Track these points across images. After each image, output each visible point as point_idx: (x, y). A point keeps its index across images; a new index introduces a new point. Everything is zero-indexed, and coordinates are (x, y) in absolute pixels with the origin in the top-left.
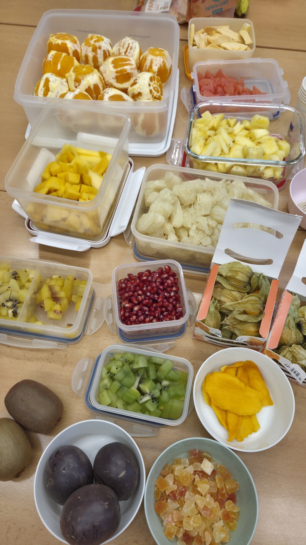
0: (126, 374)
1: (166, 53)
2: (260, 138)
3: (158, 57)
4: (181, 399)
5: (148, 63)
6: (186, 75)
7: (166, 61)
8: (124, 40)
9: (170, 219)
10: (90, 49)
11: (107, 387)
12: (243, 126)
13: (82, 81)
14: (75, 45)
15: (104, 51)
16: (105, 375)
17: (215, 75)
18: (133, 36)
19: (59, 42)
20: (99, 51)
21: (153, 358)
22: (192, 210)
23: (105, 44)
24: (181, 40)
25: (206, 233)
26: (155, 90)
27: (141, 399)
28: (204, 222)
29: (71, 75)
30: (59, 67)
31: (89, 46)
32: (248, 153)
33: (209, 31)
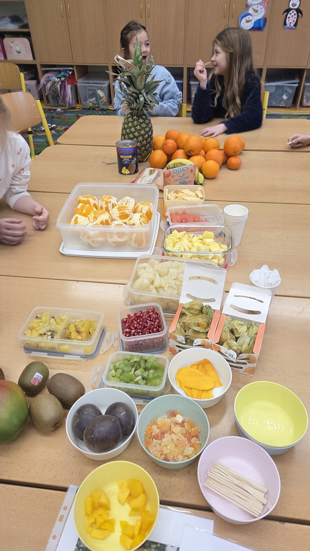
0: (126, 365)
1: (151, 204)
2: (209, 243)
3: (146, 206)
4: (161, 379)
5: (139, 209)
6: (164, 215)
7: (151, 208)
8: (125, 198)
9: (152, 283)
10: (104, 203)
11: (113, 375)
12: (198, 238)
13: (98, 218)
14: (95, 201)
15: (113, 204)
16: (112, 367)
17: (181, 214)
18: (131, 197)
19: (85, 199)
20: (109, 204)
21: (143, 357)
22: (166, 277)
23: (114, 200)
24: (159, 198)
25: (174, 288)
26: (143, 222)
27: (135, 379)
28: (173, 283)
29: (92, 215)
30: (84, 211)
31: (104, 201)
32: (200, 249)
33: (177, 192)
